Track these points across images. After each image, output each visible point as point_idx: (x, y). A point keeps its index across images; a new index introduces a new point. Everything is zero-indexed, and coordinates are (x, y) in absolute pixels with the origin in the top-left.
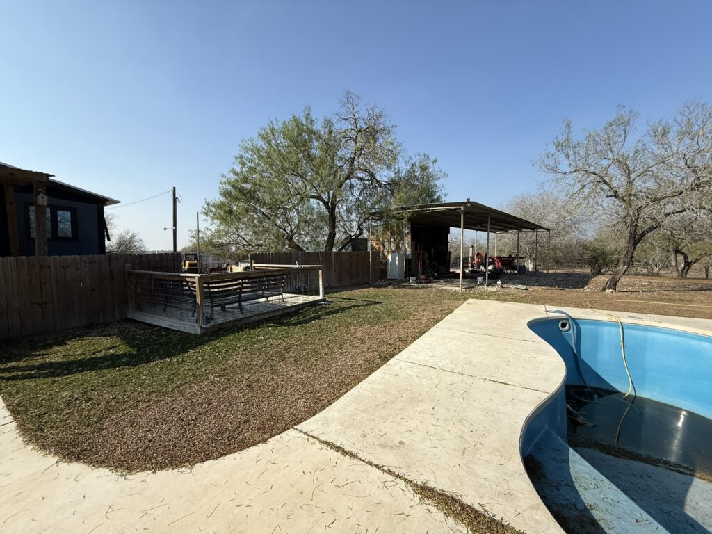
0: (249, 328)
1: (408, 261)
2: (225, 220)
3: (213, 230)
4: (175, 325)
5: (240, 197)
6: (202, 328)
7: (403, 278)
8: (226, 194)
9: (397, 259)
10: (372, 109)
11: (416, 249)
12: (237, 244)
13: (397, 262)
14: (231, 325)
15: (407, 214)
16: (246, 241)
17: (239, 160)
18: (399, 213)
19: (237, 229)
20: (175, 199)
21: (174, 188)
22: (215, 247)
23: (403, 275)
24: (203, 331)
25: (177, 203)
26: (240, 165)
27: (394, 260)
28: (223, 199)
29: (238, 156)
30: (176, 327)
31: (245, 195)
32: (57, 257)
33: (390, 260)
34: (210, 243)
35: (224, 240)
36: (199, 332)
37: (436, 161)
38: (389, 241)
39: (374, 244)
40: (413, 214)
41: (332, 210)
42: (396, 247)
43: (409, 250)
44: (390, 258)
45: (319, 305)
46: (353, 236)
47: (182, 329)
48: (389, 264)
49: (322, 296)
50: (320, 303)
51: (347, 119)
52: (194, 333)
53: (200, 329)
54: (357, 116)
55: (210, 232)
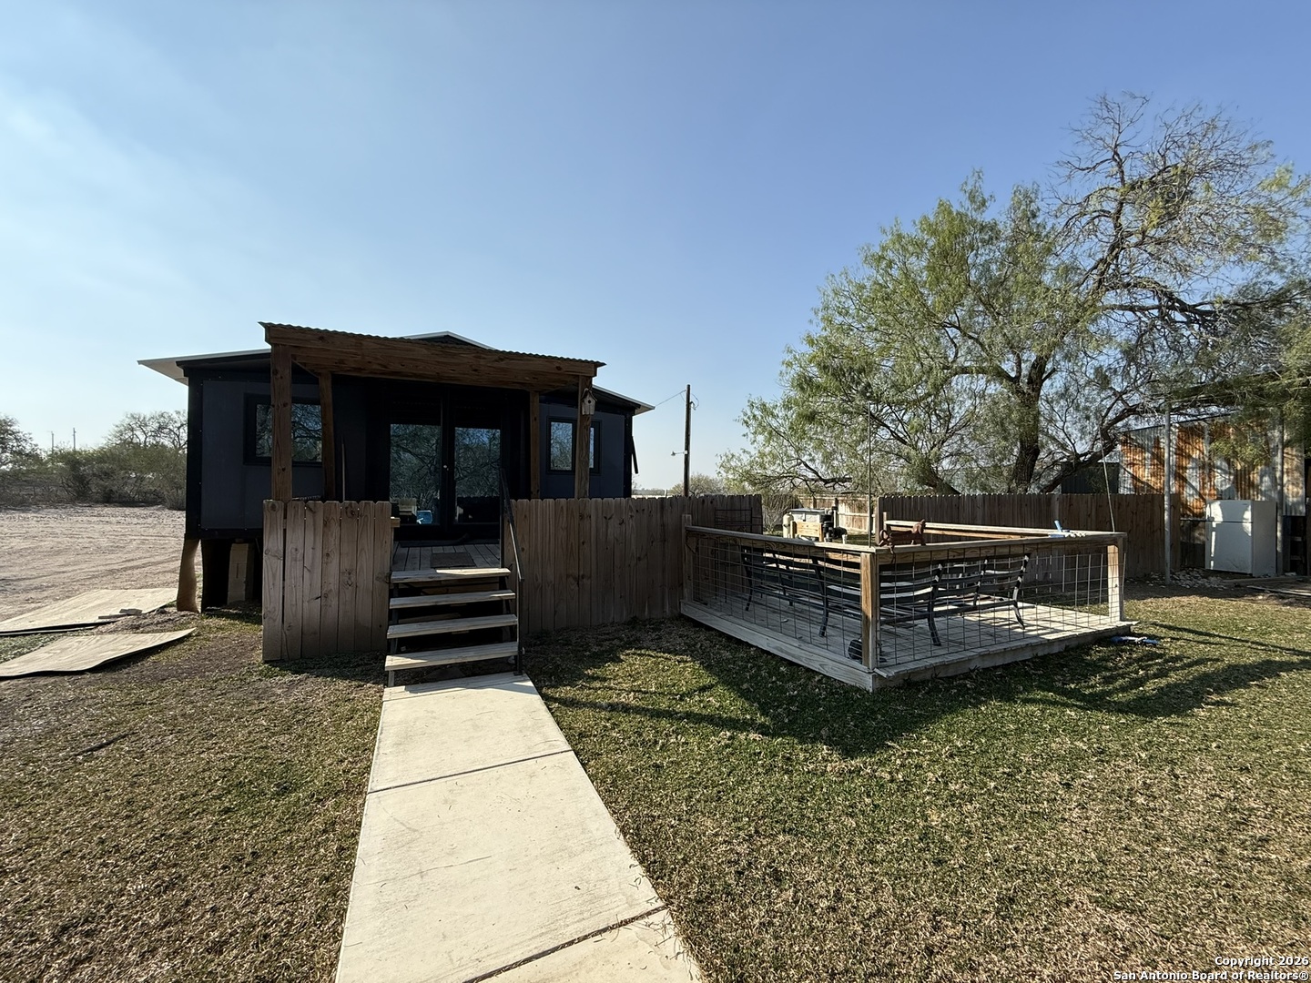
4: (797, 652)
6: (876, 677)
7: (1272, 573)
9: (1247, 516)
13: (1248, 526)
14: (928, 676)
16: (815, 472)
19: (799, 449)
20: (689, 404)
21: (689, 386)
23: (1275, 564)
25: (692, 409)
27: (1232, 519)
30: (799, 658)
32: (600, 499)
33: (1218, 519)
36: (868, 683)
38: (1207, 468)
39: (1145, 474)
41: (1030, 394)
42: (1236, 482)
43: (1297, 493)
44: (1215, 512)
45: (1125, 643)
46: (1082, 455)
47: (815, 666)
48: (1214, 530)
49: (1118, 618)
50: (1124, 638)
51: (1094, 167)
52: (853, 684)
53: (871, 676)
54: (1122, 152)
55: (748, 456)
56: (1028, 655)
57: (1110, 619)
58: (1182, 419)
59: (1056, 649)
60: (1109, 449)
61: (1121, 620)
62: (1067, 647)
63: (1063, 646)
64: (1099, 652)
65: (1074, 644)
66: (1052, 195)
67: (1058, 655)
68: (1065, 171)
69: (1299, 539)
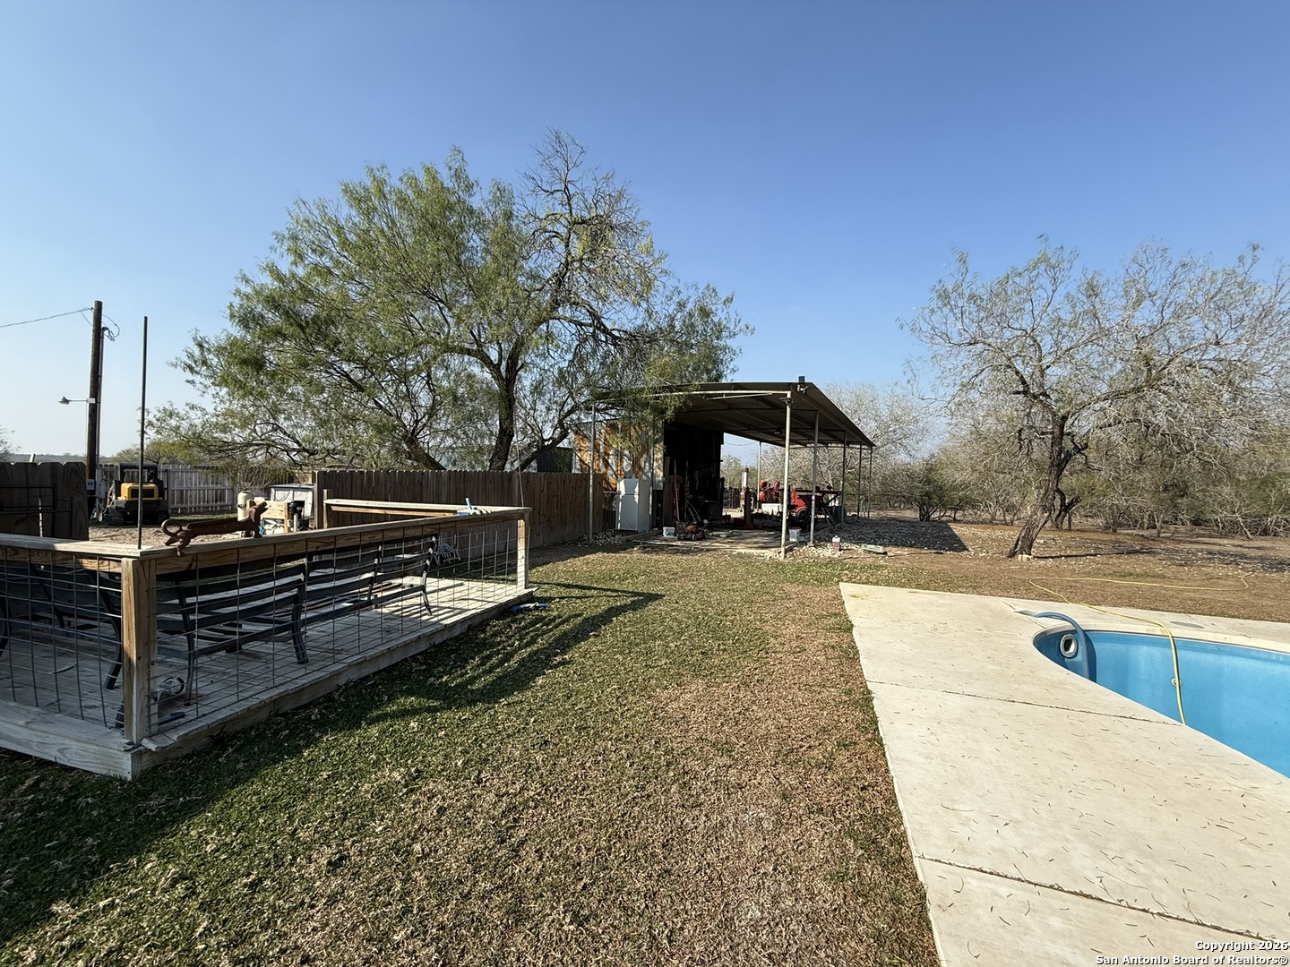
0: (336, 727)
1: (658, 495)
2: (242, 386)
3: (210, 410)
5: (289, 330)
6: (137, 752)
7: (647, 529)
8: (247, 319)
9: (637, 490)
10: (607, 179)
11: (671, 472)
12: (269, 446)
13: (636, 497)
14: (263, 715)
15: (673, 400)
16: (297, 442)
17: (287, 244)
18: (657, 398)
19: (275, 411)
20: (99, 332)
21: (99, 305)
22: (211, 452)
23: (648, 522)
24: (146, 762)
25: (106, 340)
26: (291, 258)
27: (630, 494)
28: (237, 331)
29: (286, 234)
31: (302, 328)
33: (623, 493)
34: (197, 441)
35: (238, 436)
36: (125, 767)
37: (729, 300)
38: (620, 455)
39: (587, 458)
40: (685, 403)
41: (508, 381)
42: (633, 466)
43: (660, 474)
44: (621, 487)
45: (521, 611)
46: (546, 440)
47: (50, 754)
48: (621, 500)
49: (523, 587)
50: (522, 606)
51: (552, 193)
52: (104, 772)
53: (129, 755)
54: (572, 190)
55: (199, 413)
56: (423, 647)
57: (518, 590)
58: (607, 417)
59: (457, 632)
60: (564, 435)
61: (526, 588)
62: (469, 626)
63: (466, 626)
64: (494, 626)
65: (477, 621)
66: (521, 203)
67: (457, 639)
68: (531, 185)
69: (660, 505)
